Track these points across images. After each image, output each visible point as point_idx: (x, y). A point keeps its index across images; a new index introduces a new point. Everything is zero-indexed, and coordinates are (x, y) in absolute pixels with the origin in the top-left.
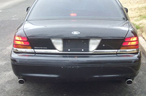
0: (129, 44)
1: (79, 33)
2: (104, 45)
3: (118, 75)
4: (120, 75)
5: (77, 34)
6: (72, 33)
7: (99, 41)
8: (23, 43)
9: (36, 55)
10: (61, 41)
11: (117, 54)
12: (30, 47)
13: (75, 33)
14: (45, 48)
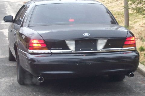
0: (129, 43)
1: (89, 35)
2: (110, 45)
3: (123, 69)
4: (125, 69)
5: (87, 35)
6: (83, 35)
7: (105, 41)
8: (40, 45)
9: (52, 55)
10: (74, 42)
11: (120, 51)
12: (46, 48)
13: (86, 35)
14: (60, 49)
